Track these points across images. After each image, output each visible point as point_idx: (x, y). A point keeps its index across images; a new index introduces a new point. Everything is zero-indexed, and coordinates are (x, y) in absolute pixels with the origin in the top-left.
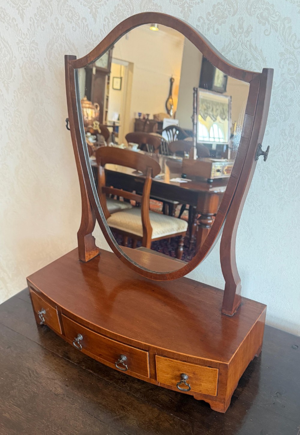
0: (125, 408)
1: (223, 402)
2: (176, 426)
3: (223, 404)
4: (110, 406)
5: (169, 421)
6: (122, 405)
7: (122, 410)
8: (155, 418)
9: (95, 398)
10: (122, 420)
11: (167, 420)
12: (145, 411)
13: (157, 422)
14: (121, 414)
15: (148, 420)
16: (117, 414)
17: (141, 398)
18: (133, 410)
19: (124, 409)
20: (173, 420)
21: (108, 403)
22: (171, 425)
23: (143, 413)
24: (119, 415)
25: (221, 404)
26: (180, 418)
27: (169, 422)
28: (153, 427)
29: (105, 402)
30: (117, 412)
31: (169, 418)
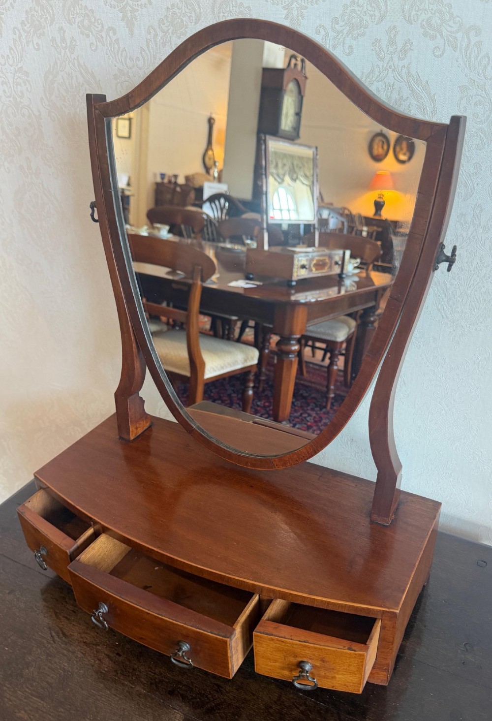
0: (222, 687)
1: (385, 669)
2: (311, 713)
3: (384, 673)
4: (196, 687)
5: (298, 706)
6: (216, 683)
7: (217, 692)
8: (275, 702)
9: (169, 674)
10: (219, 709)
11: (294, 705)
12: (256, 692)
13: (279, 710)
14: (216, 699)
15: (263, 707)
16: (209, 699)
17: (246, 668)
18: (235, 691)
19: (220, 690)
20: (305, 704)
21: (192, 681)
22: (302, 712)
23: (254, 695)
24: (213, 700)
25: (382, 673)
26: (315, 699)
27: (298, 708)
28: (273, 718)
29: (188, 679)
30: (210, 696)
31: (297, 701)
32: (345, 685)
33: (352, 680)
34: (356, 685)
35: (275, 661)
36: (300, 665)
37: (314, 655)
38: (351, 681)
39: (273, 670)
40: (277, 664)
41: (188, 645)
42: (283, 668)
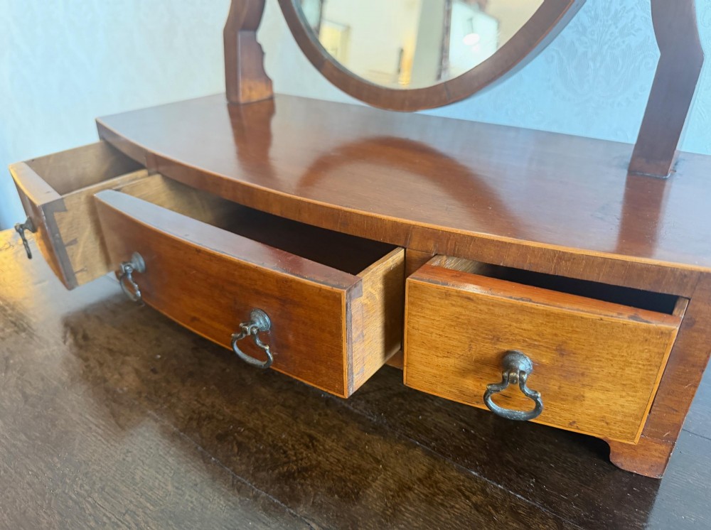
0: (318, 441)
2: (497, 511)
3: (663, 447)
4: (269, 434)
5: (467, 493)
6: (308, 431)
7: (308, 447)
8: (420, 480)
9: (228, 408)
10: (305, 478)
11: (460, 490)
12: (383, 457)
13: (426, 496)
14: (302, 460)
15: (393, 486)
16: (289, 458)
17: (370, 415)
18: (341, 450)
19: (313, 444)
20: (483, 491)
21: (266, 423)
22: (476, 507)
23: (378, 462)
24: (297, 461)
25: (657, 446)
26: (505, 486)
27: (468, 498)
28: (412, 509)
29: (257, 420)
30: (292, 453)
31: (466, 484)
32: (603, 419)
33: (622, 406)
34: (631, 419)
35: (448, 354)
36: (504, 363)
37: (541, 335)
38: (620, 408)
39: (441, 376)
40: (452, 361)
41: (267, 318)
42: (464, 373)
